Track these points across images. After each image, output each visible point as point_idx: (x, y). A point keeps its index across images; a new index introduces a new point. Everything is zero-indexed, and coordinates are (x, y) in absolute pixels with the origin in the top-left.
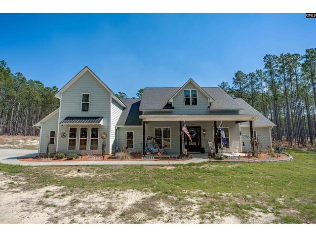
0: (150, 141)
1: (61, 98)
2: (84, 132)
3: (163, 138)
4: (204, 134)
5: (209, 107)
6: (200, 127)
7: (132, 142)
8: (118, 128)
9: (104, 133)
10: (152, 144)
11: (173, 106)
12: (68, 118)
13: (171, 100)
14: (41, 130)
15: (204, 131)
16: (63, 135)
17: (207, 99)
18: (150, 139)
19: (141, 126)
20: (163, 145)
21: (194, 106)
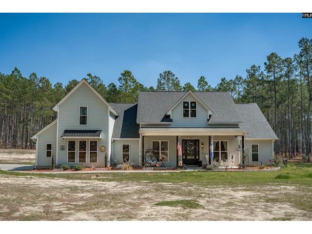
0: (148, 154)
1: (58, 111)
2: (83, 144)
3: (160, 151)
4: (202, 147)
5: (208, 120)
6: (198, 140)
7: (128, 155)
8: (114, 140)
9: (103, 146)
10: (150, 157)
11: (171, 118)
12: (67, 132)
13: (169, 113)
14: (37, 143)
15: (202, 144)
16: (62, 148)
17: (207, 111)
18: (148, 152)
19: (138, 139)
20: (160, 158)
21: (193, 118)
